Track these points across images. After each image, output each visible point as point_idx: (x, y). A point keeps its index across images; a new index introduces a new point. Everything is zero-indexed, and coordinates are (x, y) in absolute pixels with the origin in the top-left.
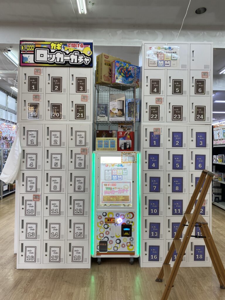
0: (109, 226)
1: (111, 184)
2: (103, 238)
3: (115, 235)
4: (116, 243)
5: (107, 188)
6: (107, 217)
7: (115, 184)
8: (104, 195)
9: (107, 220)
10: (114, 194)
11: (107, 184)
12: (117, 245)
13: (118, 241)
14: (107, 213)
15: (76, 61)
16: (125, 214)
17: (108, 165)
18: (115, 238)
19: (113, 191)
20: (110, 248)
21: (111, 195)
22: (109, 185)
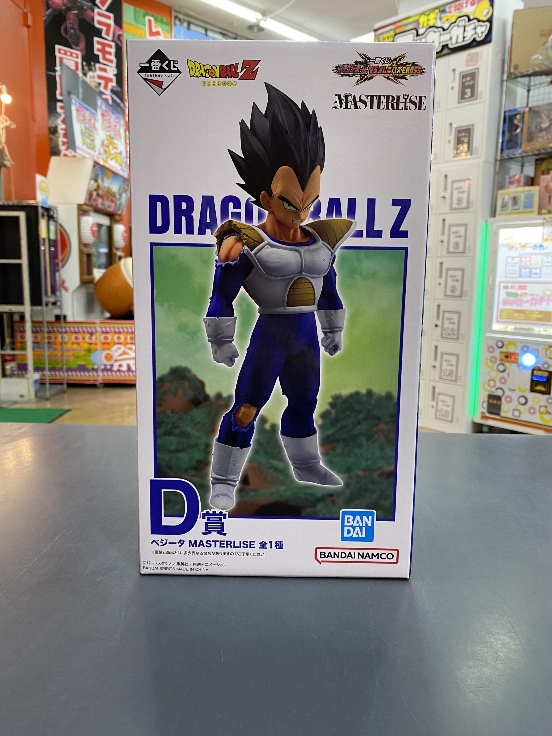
0: (506, 367)
1: (517, 285)
2: (494, 389)
3: (517, 388)
4: (517, 403)
5: (508, 294)
6: (504, 349)
7: (524, 286)
8: (501, 306)
9: (503, 356)
10: (521, 305)
11: (510, 285)
12: (521, 408)
13: (523, 400)
14: (505, 343)
15: (460, 39)
16: (540, 348)
17: (512, 247)
18: (518, 393)
19: (520, 300)
20: (506, 410)
21: (515, 307)
22: (512, 288)
